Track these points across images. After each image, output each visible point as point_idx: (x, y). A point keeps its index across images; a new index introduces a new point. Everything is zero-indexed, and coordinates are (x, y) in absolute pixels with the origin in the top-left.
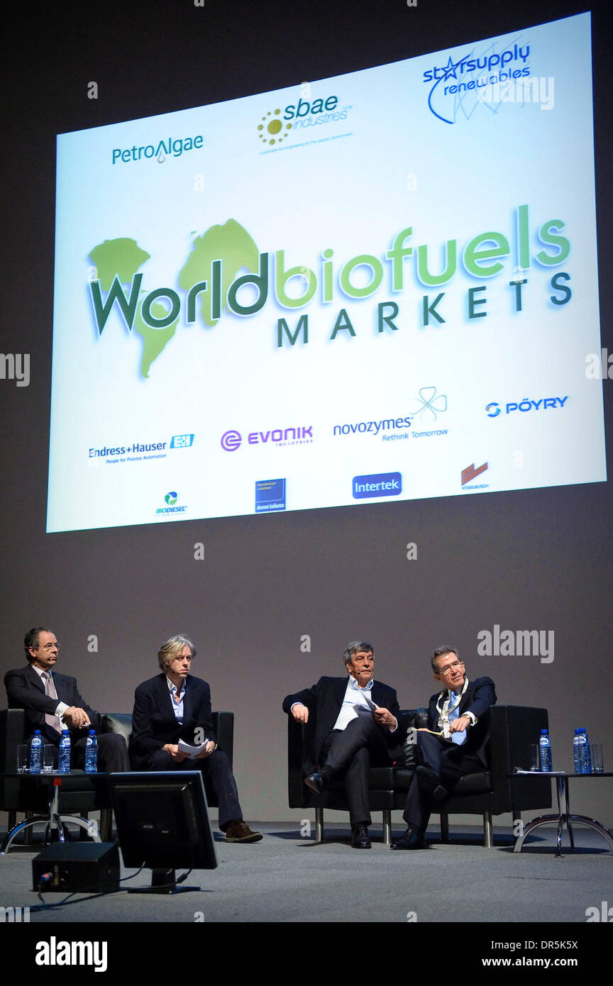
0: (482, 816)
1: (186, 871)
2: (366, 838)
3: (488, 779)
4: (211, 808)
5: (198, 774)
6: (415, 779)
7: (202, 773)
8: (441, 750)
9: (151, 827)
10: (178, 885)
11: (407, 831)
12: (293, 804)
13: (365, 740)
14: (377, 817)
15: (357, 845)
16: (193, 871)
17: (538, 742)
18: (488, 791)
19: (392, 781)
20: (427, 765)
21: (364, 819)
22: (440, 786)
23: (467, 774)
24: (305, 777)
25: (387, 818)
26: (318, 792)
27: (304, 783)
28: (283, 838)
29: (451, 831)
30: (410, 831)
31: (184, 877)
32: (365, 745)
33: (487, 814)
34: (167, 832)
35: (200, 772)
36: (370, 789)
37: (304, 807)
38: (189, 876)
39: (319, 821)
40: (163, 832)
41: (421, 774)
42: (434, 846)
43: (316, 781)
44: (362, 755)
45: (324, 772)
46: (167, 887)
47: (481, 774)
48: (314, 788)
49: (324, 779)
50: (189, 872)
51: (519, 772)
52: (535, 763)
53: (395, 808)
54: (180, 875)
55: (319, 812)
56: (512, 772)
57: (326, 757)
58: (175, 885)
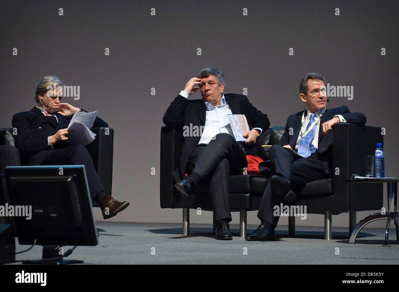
0: (324, 215)
1: (71, 247)
2: (227, 232)
3: (330, 184)
4: (94, 208)
5: (82, 168)
6: (269, 185)
7: (86, 167)
8: (292, 162)
9: (42, 211)
10: (65, 258)
11: (260, 226)
12: (164, 205)
13: (227, 152)
14: (235, 216)
15: (221, 237)
16: (78, 248)
17: (374, 153)
18: (328, 195)
19: (249, 187)
20: (279, 174)
21: (225, 216)
22: (291, 191)
23: (313, 180)
24: (174, 183)
25: (243, 218)
26: (188, 196)
27: (174, 188)
28: (155, 233)
29: (297, 229)
30: (263, 227)
31: (69, 253)
32: (227, 156)
33: (328, 213)
34: (55, 215)
35: (83, 166)
36: (230, 193)
37: (173, 207)
38: (74, 251)
39: (186, 218)
40: (52, 215)
41: (274, 182)
42: (283, 239)
43: (185, 186)
44: (224, 164)
45: (192, 178)
46: (54, 260)
47: (324, 181)
48: (183, 192)
49: (192, 184)
50: (74, 249)
51: (356, 177)
52: (370, 171)
53: (250, 209)
54: (66, 251)
55: (186, 212)
56: (350, 178)
57: (194, 166)
58: (62, 258)
